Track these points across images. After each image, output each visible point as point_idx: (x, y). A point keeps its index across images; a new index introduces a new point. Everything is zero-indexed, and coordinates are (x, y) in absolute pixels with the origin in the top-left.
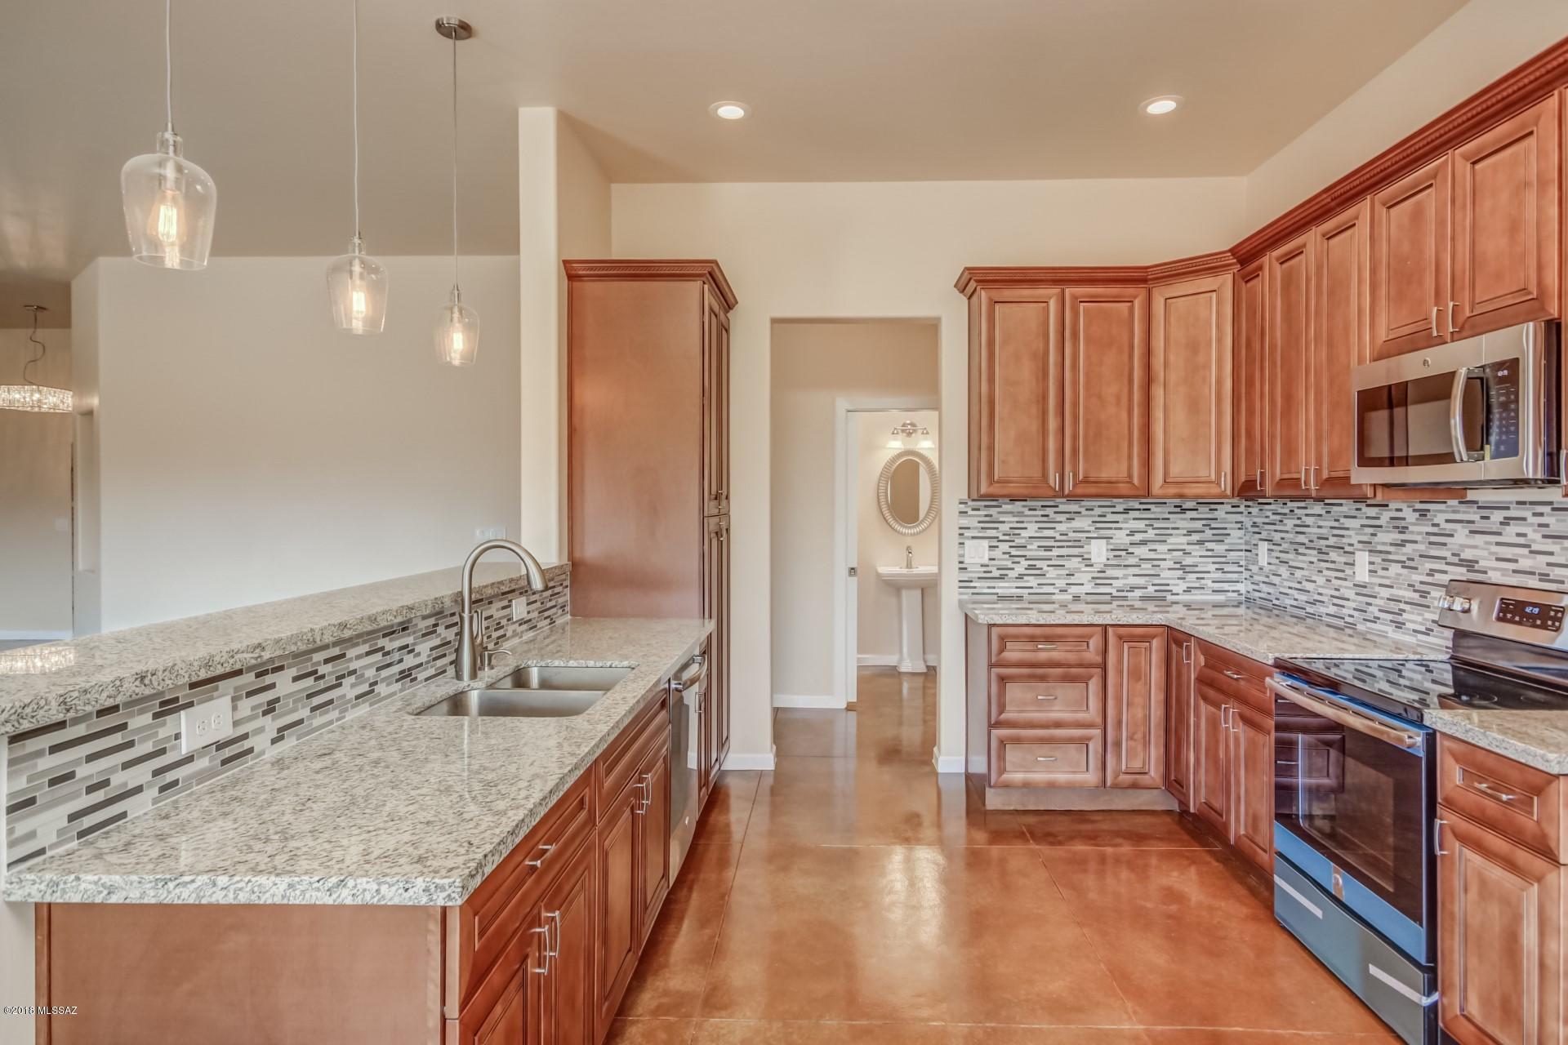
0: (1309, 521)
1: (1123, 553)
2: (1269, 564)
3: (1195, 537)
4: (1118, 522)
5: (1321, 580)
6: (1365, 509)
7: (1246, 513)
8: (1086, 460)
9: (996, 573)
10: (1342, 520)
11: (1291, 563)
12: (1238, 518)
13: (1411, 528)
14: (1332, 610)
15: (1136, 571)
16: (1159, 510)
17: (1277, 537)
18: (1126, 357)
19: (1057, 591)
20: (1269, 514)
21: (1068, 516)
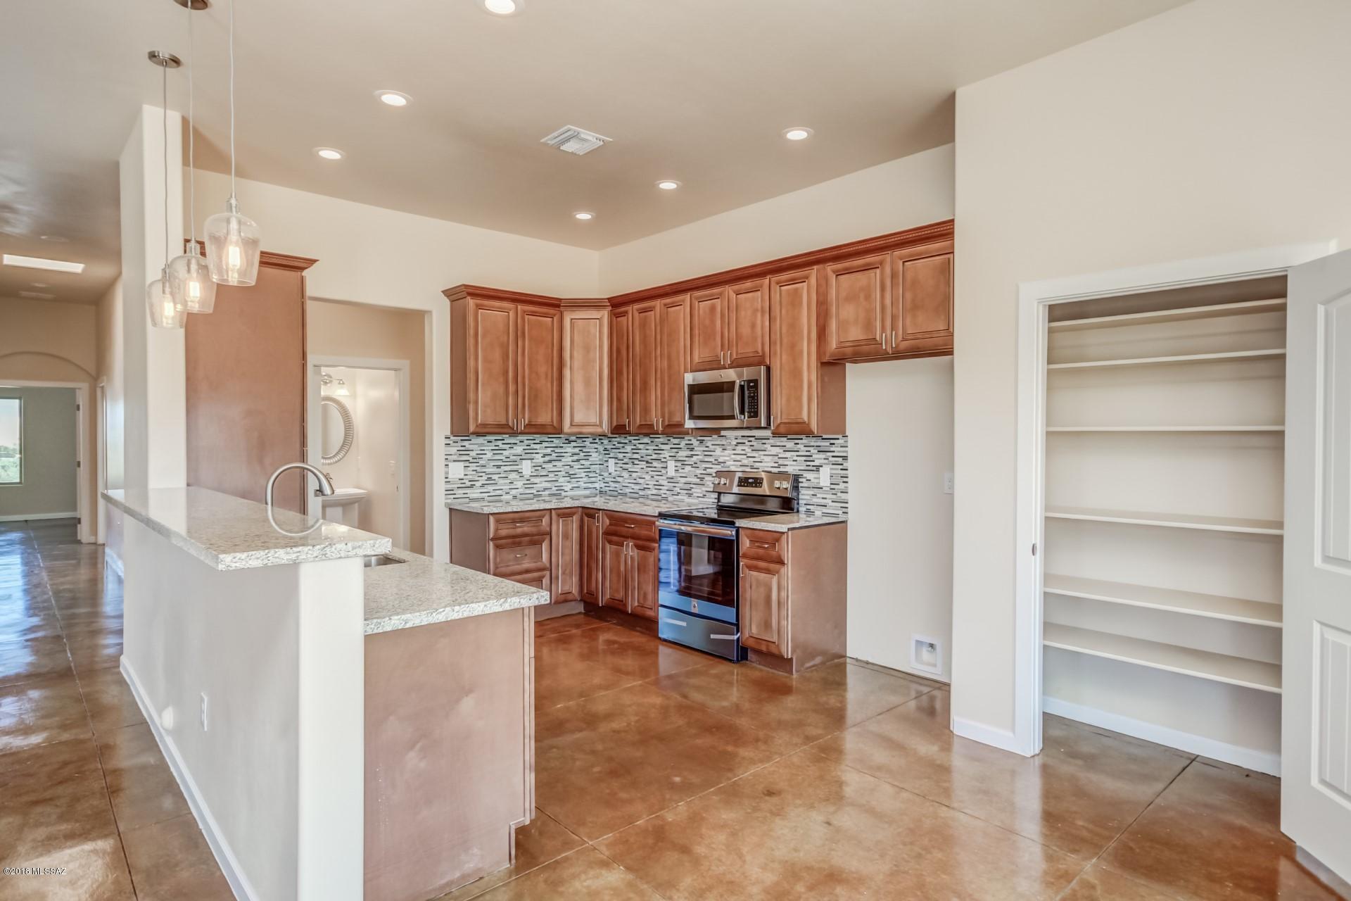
0: (641, 446)
1: (540, 468)
2: (616, 471)
3: (575, 458)
4: (536, 449)
5: (648, 477)
6: (672, 440)
7: (599, 443)
8: (530, 411)
9: (469, 484)
10: (660, 446)
11: (630, 470)
12: (596, 446)
13: (696, 449)
14: (655, 492)
15: (546, 479)
16: (557, 441)
17: (621, 456)
18: (550, 350)
19: (504, 493)
20: (616, 443)
21: (509, 446)
